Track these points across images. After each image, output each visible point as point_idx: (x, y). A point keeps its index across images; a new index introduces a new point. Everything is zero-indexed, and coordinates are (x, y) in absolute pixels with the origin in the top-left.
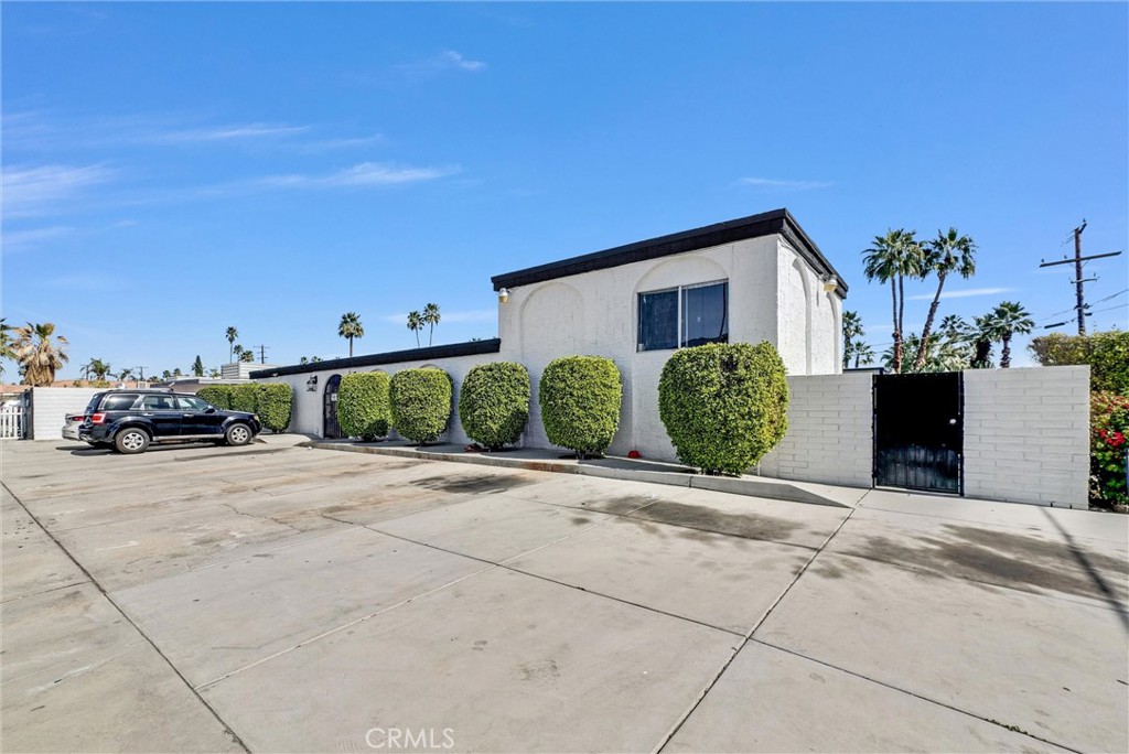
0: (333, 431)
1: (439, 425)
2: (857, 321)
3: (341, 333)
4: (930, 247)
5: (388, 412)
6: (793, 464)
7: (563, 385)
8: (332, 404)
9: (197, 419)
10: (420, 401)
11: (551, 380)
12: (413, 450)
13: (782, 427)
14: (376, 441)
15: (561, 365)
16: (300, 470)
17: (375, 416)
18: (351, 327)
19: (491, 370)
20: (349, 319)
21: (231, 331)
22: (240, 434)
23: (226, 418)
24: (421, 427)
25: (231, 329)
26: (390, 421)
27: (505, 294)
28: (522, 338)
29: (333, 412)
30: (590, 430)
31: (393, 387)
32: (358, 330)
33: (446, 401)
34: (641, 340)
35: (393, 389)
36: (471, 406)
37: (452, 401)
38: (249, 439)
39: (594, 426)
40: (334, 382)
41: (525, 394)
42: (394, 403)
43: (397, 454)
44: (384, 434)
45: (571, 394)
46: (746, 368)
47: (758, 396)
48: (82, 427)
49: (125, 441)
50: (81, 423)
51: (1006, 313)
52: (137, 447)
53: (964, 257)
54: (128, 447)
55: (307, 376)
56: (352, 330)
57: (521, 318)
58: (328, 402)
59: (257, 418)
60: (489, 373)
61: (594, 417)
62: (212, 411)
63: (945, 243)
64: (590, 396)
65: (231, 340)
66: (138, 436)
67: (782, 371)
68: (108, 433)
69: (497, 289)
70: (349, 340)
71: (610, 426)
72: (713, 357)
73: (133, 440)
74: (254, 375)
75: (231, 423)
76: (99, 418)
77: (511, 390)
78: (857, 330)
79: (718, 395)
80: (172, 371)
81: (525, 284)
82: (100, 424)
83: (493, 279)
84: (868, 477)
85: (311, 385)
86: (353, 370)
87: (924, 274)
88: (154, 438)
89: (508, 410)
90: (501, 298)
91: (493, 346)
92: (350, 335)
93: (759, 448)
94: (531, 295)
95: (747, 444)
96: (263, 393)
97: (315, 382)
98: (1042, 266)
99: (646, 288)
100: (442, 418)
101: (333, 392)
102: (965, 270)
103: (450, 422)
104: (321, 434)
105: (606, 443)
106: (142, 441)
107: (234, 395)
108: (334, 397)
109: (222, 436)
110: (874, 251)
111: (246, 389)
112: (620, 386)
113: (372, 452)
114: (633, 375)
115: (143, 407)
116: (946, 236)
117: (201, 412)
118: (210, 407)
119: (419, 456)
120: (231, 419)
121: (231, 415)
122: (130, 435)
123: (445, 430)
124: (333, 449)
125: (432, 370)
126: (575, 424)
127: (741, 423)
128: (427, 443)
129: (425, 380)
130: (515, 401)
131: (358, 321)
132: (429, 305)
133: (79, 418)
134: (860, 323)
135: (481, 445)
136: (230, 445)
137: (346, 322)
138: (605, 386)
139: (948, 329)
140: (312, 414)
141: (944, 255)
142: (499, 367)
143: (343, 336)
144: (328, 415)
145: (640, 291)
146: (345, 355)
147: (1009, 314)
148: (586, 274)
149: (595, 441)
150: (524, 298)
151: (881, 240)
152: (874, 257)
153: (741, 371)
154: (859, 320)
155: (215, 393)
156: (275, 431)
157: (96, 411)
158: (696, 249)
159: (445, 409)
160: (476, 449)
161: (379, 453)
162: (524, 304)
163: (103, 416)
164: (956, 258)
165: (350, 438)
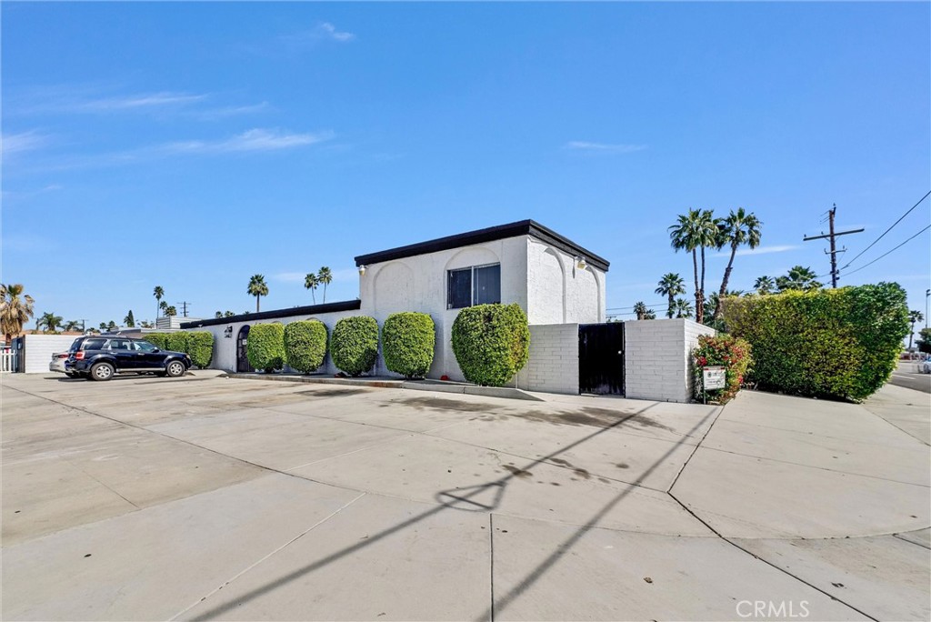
0: (244, 366)
1: (318, 360)
2: (679, 282)
3: (250, 292)
4: (724, 223)
5: (283, 352)
6: (536, 381)
7: (395, 331)
8: (243, 347)
9: (147, 356)
10: (305, 343)
11: (388, 328)
12: (299, 377)
13: (524, 356)
14: (274, 373)
15: (394, 319)
16: (223, 388)
17: (274, 354)
18: (258, 287)
19: (351, 321)
20: (257, 280)
21: (159, 291)
22: (176, 368)
23: (166, 356)
24: (305, 361)
25: (158, 288)
26: (285, 358)
27: (363, 269)
28: (375, 299)
29: (243, 353)
30: (412, 361)
31: (286, 334)
32: (263, 289)
33: (323, 343)
34: (449, 302)
35: (286, 335)
36: (338, 346)
37: (327, 343)
38: (183, 372)
39: (415, 358)
40: (245, 331)
41: (374, 338)
42: (287, 344)
43: (288, 380)
44: (280, 368)
45: (400, 337)
46: (498, 320)
47: (504, 337)
48: (66, 362)
49: (98, 372)
50: (66, 359)
51: (798, 276)
52: (106, 376)
53: (750, 232)
54: (100, 376)
55: (224, 327)
56: (258, 289)
57: (375, 286)
58: (240, 345)
59: (188, 357)
60: (350, 324)
61: (414, 352)
62: (157, 351)
63: (735, 221)
64: (411, 338)
65: (158, 297)
66: (107, 368)
67: (525, 322)
68: (86, 366)
69: (358, 265)
70: (256, 297)
71: (426, 358)
72: (479, 314)
73: (103, 371)
74: (184, 326)
75: (170, 360)
76: (81, 355)
77: (365, 335)
78: (679, 289)
79: (481, 337)
80: (107, 324)
81: (376, 262)
82: (82, 360)
83: (356, 259)
84: (577, 388)
85: (228, 333)
86: (259, 321)
87: (720, 244)
88: (117, 370)
89: (362, 349)
90: (360, 272)
91: (355, 305)
92: (257, 294)
93: (507, 370)
94: (381, 270)
95: (498, 366)
96: (192, 339)
97: (231, 331)
98: (805, 240)
99: (454, 267)
100: (320, 355)
101: (244, 338)
102: (752, 242)
103: (326, 359)
104: (235, 369)
105: (424, 370)
106: (109, 372)
107: (169, 340)
108: (245, 342)
109: (164, 369)
110: (679, 226)
111: (179, 337)
112: (434, 332)
113: (271, 379)
114: (445, 325)
115: (110, 348)
116: (736, 214)
117: (149, 351)
118: (156, 348)
119: (303, 381)
120: (170, 357)
121: (171, 354)
122: (101, 368)
123: (323, 364)
124: (244, 378)
125: (313, 321)
126: (403, 357)
127: (494, 353)
128: (309, 372)
129: (308, 329)
130: (367, 342)
131: (264, 281)
132: (323, 268)
133: (65, 356)
134: (681, 283)
135: (346, 373)
136: (170, 376)
137: (254, 283)
138: (422, 332)
139: (761, 287)
140: (228, 354)
141: (735, 229)
142: (356, 320)
143: (251, 295)
144: (240, 355)
145: (449, 269)
146: (253, 311)
147: (800, 276)
148: (414, 257)
149: (416, 368)
150: (376, 271)
151: (684, 218)
152: (677, 232)
153: (495, 322)
154: (681, 281)
155: (155, 339)
156: (200, 367)
157: (79, 350)
158: (481, 242)
159: (322, 350)
160: (342, 375)
161: (276, 379)
162: (376, 276)
163: (83, 353)
164: (744, 232)
165: (257, 370)
